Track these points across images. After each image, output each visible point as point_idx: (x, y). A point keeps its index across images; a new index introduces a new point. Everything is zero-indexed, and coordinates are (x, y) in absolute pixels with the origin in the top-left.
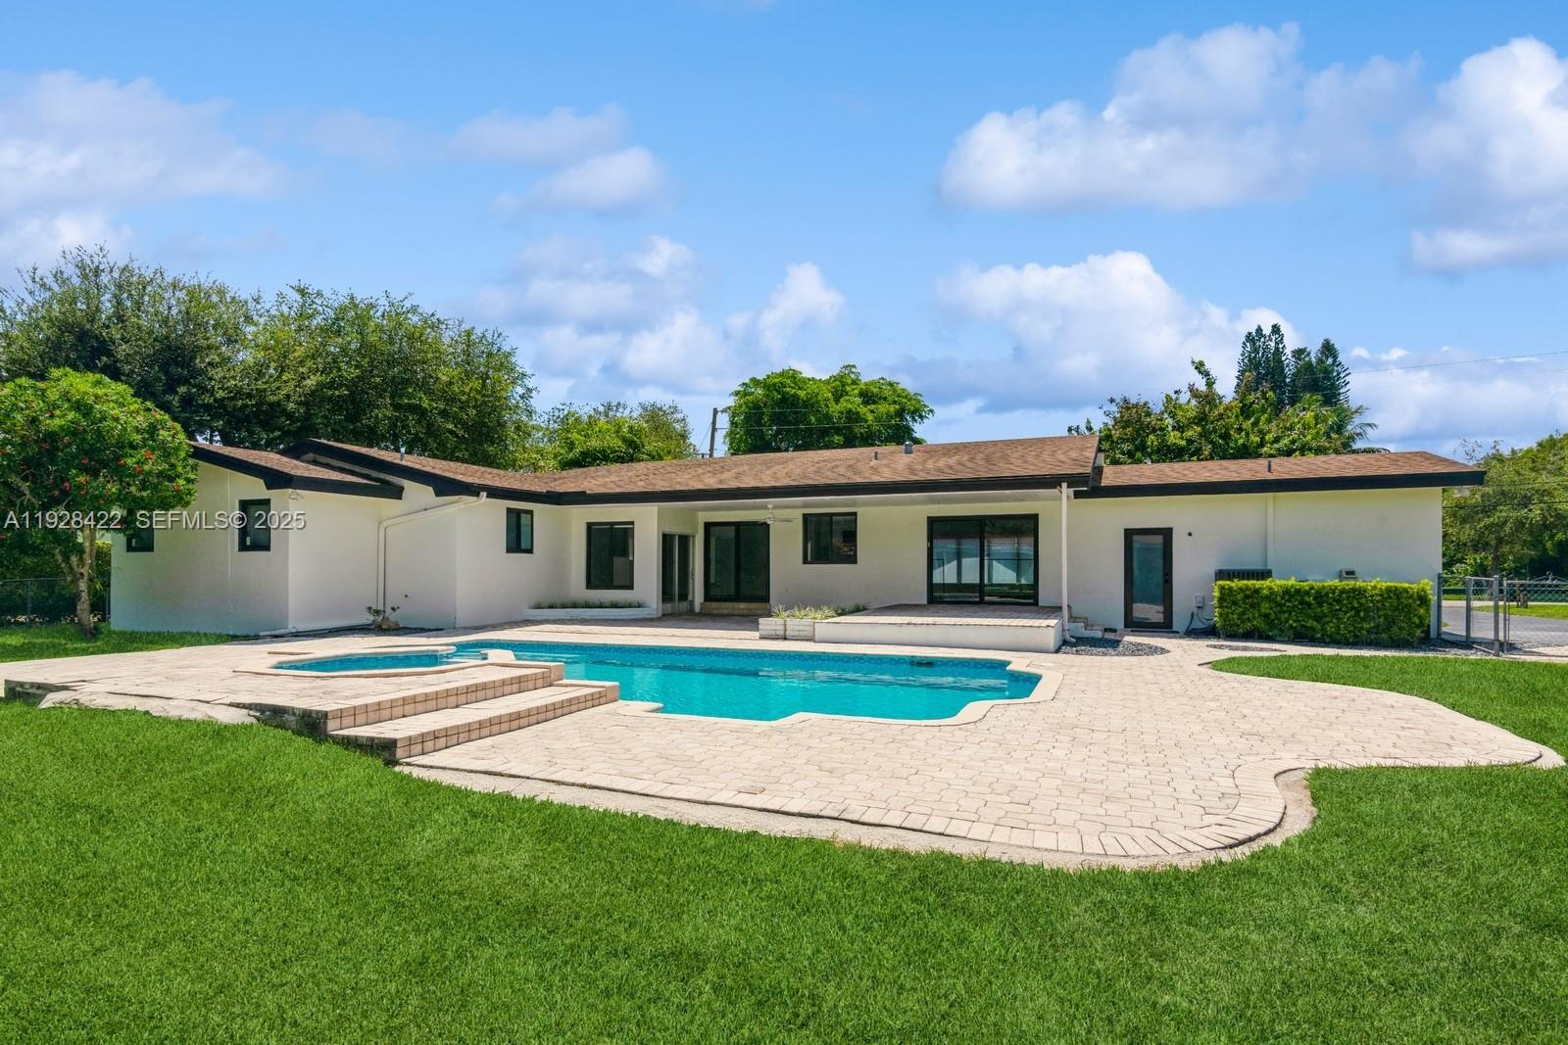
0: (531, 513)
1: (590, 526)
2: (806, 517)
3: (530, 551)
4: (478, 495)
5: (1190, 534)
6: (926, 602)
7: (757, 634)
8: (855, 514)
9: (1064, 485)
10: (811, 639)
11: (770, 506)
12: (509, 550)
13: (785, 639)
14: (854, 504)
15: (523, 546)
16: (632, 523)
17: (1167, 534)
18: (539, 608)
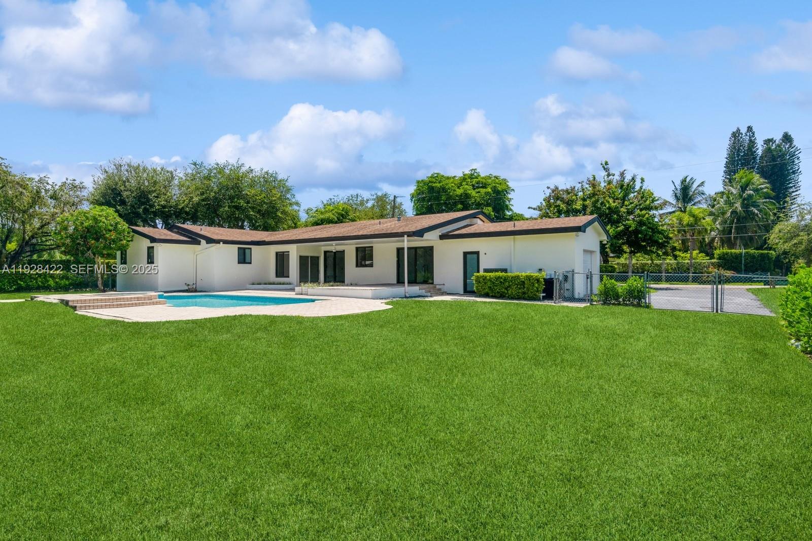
0: (250, 249)
1: (277, 253)
2: (357, 249)
3: (250, 263)
4: (219, 243)
5: (485, 254)
6: (396, 283)
7: (294, 293)
8: (372, 247)
9: (406, 236)
10: (307, 295)
11: (334, 245)
12: (239, 262)
13: (302, 294)
14: (372, 243)
15: (247, 260)
16: (289, 252)
17: (477, 253)
18: (253, 284)
